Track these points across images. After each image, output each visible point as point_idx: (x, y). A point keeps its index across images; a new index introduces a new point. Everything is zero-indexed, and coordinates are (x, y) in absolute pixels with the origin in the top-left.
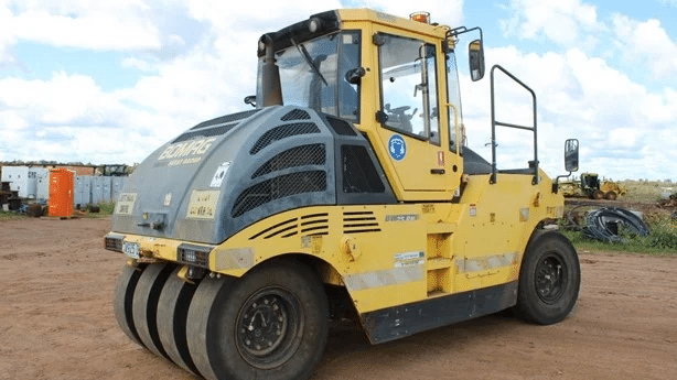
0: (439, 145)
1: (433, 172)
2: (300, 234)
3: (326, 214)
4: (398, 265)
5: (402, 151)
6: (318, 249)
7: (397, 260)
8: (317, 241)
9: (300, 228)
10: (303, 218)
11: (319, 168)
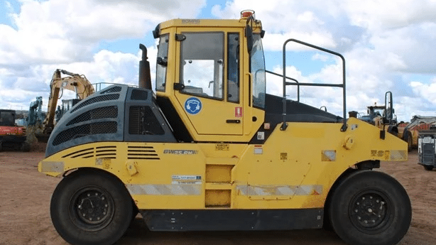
0: (238, 102)
1: (228, 121)
2: (95, 157)
3: (115, 147)
4: (176, 183)
5: (198, 108)
6: (108, 166)
7: (174, 179)
8: (107, 161)
9: (95, 154)
10: (97, 148)
11: (112, 120)
